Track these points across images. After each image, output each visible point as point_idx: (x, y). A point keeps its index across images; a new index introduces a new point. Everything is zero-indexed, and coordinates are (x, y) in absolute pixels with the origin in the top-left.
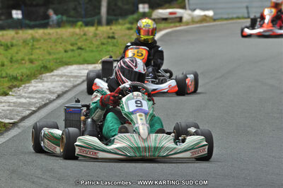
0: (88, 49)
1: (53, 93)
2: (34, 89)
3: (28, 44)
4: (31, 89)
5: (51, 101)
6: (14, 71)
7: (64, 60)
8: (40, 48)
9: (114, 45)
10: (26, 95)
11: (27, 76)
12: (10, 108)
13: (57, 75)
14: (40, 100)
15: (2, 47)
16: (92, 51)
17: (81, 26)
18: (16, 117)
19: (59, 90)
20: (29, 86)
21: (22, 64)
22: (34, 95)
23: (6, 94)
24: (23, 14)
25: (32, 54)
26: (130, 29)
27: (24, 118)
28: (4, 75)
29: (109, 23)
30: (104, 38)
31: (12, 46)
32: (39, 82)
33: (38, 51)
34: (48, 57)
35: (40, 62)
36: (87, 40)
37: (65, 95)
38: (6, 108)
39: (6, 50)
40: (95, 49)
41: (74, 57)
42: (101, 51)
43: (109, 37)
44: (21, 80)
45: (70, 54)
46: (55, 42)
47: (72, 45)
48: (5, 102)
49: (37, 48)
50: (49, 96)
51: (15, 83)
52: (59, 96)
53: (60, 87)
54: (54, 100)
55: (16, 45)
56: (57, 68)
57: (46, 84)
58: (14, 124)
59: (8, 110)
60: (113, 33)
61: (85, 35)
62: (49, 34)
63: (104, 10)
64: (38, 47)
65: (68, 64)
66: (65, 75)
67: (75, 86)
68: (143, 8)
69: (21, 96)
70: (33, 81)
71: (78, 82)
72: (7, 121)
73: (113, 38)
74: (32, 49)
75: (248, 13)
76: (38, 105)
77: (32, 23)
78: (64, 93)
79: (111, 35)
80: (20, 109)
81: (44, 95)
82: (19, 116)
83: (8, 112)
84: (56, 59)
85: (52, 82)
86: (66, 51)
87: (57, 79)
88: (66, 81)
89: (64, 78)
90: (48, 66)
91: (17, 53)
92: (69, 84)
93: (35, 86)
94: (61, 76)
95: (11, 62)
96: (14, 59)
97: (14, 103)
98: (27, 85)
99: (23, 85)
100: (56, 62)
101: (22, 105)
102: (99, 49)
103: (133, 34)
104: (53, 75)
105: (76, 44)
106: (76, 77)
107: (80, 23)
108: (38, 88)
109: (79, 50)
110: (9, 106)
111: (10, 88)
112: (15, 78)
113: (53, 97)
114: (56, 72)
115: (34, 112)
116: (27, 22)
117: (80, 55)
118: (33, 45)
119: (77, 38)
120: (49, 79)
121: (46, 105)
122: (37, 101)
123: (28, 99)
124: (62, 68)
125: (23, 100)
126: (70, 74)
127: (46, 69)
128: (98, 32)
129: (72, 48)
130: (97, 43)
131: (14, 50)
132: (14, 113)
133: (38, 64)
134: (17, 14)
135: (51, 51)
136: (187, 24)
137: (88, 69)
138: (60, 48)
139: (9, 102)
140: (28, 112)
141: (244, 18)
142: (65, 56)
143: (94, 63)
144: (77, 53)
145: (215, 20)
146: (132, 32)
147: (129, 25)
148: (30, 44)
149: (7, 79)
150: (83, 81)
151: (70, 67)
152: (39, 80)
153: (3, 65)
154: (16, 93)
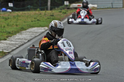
0: (41, 20)
1: (26, 39)
2: (18, 37)
3: (15, 18)
4: (16, 37)
5: (25, 43)
6: (9, 29)
8: (21, 20)
9: (53, 19)
10: (14, 40)
11: (15, 32)
13: (28, 32)
14: (20, 43)
15: (4, 19)
16: (43, 21)
17: (39, 10)
18: (10, 49)
19: (29, 38)
20: (16, 36)
21: (13, 26)
22: (18, 40)
23: (5, 40)
24: (13, 5)
25: (17, 22)
26: (61, 12)
27: (13, 50)
28: (5, 31)
29: (51, 9)
30: (49, 16)
31: (8, 18)
32: (20, 35)
33: (20, 21)
34: (24, 24)
35: (21, 26)
36: (41, 16)
37: (31, 41)
38: (5, 46)
39: (6, 20)
40: (45, 21)
42: (47, 21)
43: (51, 16)
44: (12, 34)
45: (34, 22)
46: (27, 17)
47: (35, 19)
48: (5, 43)
49: (19, 20)
50: (24, 41)
51: (9, 35)
52: (29, 41)
54: (27, 42)
55: (10, 18)
56: (28, 29)
57: (23, 35)
58: (9, 53)
59: (6, 46)
60: (53, 14)
61: (40, 14)
62: (25, 14)
63: (49, 4)
64: (20, 19)
66: (31, 32)
67: (36, 37)
68: (66, 3)
69: (12, 41)
70: (17, 34)
71: (37, 35)
72: (6, 51)
73: (53, 16)
74: (17, 20)
76: (19, 45)
77: (17, 9)
78: (31, 39)
79: (52, 15)
80: (11, 46)
81: (22, 40)
83: (6, 47)
85: (26, 35)
86: (32, 21)
87: (28, 33)
88: (32, 34)
89: (31, 33)
90: (24, 28)
91: (10, 22)
92: (33, 36)
93: (18, 36)
94: (30, 32)
95: (8, 26)
96: (9, 24)
97: (9, 43)
98: (15, 36)
99: (13, 36)
100: (28, 26)
101: (12, 44)
104: (26, 32)
105: (37, 18)
106: (36, 32)
107: (38, 9)
108: (20, 37)
109: (38, 21)
110: (7, 45)
111: (7, 37)
112: (9, 33)
113: (26, 41)
114: (27, 30)
115: (17, 48)
116: (15, 8)
117: (38, 23)
118: (17, 18)
119: (37, 15)
121: (23, 45)
122: (19, 43)
123: (15, 42)
124: (30, 29)
125: (13, 42)
126: (34, 31)
127: (23, 29)
128: (46, 13)
129: (35, 20)
130: (46, 18)
131: (9, 20)
133: (19, 27)
134: (11, 5)
135: (26, 21)
137: (42, 29)
138: (29, 20)
139: (7, 43)
140: (15, 48)
141: (110, 8)
142: (32, 24)
143: (44, 27)
144: (37, 22)
145: (98, 9)
146: (61, 13)
147: (60, 11)
148: (16, 18)
149: (6, 33)
150: (40, 35)
151: (34, 28)
152: (20, 34)
153: (4, 27)
154: (10, 39)
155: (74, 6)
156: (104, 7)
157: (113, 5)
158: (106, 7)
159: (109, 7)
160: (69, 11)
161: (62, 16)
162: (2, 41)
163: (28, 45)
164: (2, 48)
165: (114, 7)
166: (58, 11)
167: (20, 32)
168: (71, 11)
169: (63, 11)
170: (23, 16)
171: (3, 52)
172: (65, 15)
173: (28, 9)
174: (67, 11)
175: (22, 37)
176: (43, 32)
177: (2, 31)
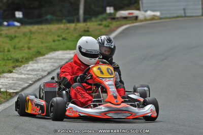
0: (69, 39)
1: (45, 71)
2: (31, 68)
3: (26, 36)
4: (29, 68)
5: (43, 77)
6: (17, 55)
7: (53, 47)
8: (35, 39)
10: (26, 72)
11: (26, 59)
12: (14, 82)
13: (47, 58)
14: (35, 76)
15: (8, 38)
17: (65, 23)
18: (18, 88)
19: (49, 69)
20: (27, 66)
21: (22, 50)
22: (31, 73)
23: (11, 72)
24: (23, 14)
25: (29, 43)
26: (101, 25)
27: (24, 89)
28: (10, 58)
29: (85, 20)
30: (82, 32)
31: (15, 37)
33: (33, 41)
34: (41, 45)
35: (36, 49)
36: (69, 33)
38: (11, 82)
39: (11, 40)
41: (60, 45)
43: (85, 31)
44: (22, 62)
45: (57, 43)
46: (46, 34)
47: (59, 36)
48: (10, 78)
49: (33, 39)
50: (42, 73)
51: (17, 64)
52: (49, 73)
53: (50, 67)
54: (45, 76)
55: (18, 37)
56: (47, 54)
57: (39, 64)
58: (16, 93)
59: (12, 83)
60: (88, 28)
61: (67, 29)
62: (42, 29)
63: (81, 11)
64: (33, 37)
65: (55, 50)
66: (53, 58)
68: (110, 10)
69: (21, 73)
70: (30, 62)
72: (11, 91)
73: (88, 31)
74: (29, 39)
75: (185, 13)
76: (34, 80)
77: (30, 21)
78: (53, 71)
79: (86, 29)
80: (21, 83)
81: (38, 73)
82: (20, 87)
83: (12, 84)
84: (47, 46)
85: (44, 63)
86: (54, 41)
87: (48, 61)
88: (54, 62)
89: (52, 60)
90: (42, 52)
91: (19, 42)
92: (56, 65)
93: (32, 66)
94: (50, 59)
95: (14, 49)
96: (17, 46)
97: (17, 78)
98: (26, 65)
99: (23, 66)
100: (47, 49)
101: (22, 79)
104: (45, 58)
105: (61, 36)
106: (61, 59)
107: (64, 21)
108: (34, 68)
109: (64, 41)
110: (13, 80)
111: (14, 67)
112: (17, 61)
113: (45, 74)
114: (47, 56)
115: (31, 85)
116: (26, 20)
117: (64, 44)
118: (30, 37)
119: (62, 31)
120: (42, 61)
121: (39, 80)
122: (33, 76)
123: (27, 76)
124: (51, 53)
125: (23, 76)
126: (57, 58)
127: (39, 54)
128: (77, 27)
130: (76, 35)
131: (17, 40)
132: (17, 85)
133: (33, 50)
134: (19, 14)
135: (44, 41)
136: (141, 21)
137: (70, 54)
138: (50, 39)
139: (13, 78)
140: (26, 85)
141: (181, 17)
142: (54, 45)
144: (62, 42)
145: (161, 19)
146: (101, 27)
147: (100, 23)
148: (28, 36)
149: (11, 61)
151: (57, 52)
152: (34, 62)
153: (9, 51)
154: (18, 71)
155: (123, 14)
156: (172, 16)
157: (187, 11)
158: (175, 15)
159: (179, 15)
160: (115, 23)
161: (102, 30)
162: (5, 75)
164: (5, 86)
165: (187, 15)
166: (96, 23)
167: (35, 59)
168: (118, 23)
169: (105, 23)
170: (39, 33)
171: (6, 92)
172: (108, 29)
173: (47, 22)
174: (111, 23)
175: (39, 68)
177: (6, 58)
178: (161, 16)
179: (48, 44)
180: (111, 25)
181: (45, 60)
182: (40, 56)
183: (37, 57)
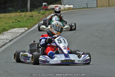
0: (22, 21)
1: (8, 40)
5: (7, 43)
7: (12, 26)
8: (2, 21)
9: (33, 20)
13: (9, 32)
16: (24, 22)
17: (19, 12)
19: (10, 38)
26: (39, 13)
29: (31, 11)
30: (29, 17)
32: (2, 35)
33: (1, 23)
34: (6, 25)
35: (3, 27)
36: (21, 18)
37: (13, 41)
40: (25, 22)
41: (16, 25)
42: (27, 22)
43: (30, 17)
45: (15, 23)
46: (9, 19)
47: (16, 20)
50: (6, 41)
52: (10, 41)
54: (8, 43)
56: (9, 30)
57: (5, 36)
60: (32, 15)
61: (21, 16)
62: (6, 16)
63: (29, 5)
66: (13, 32)
67: (16, 37)
71: (18, 35)
73: (32, 17)
75: (87, 6)
78: (13, 39)
79: (31, 16)
81: (4, 41)
84: (9, 26)
85: (7, 35)
86: (13, 23)
87: (9, 34)
88: (13, 35)
89: (12, 34)
90: (6, 29)
92: (14, 36)
93: (0, 37)
94: (11, 33)
100: (9, 27)
102: (26, 22)
103: (40, 15)
105: (17, 19)
106: (17, 33)
107: (19, 11)
108: (2, 38)
109: (19, 22)
113: (8, 41)
114: (9, 31)
117: (19, 24)
119: (18, 17)
121: (5, 45)
122: (1, 43)
124: (11, 30)
126: (15, 32)
127: (5, 30)
128: (26, 14)
130: (26, 19)
135: (7, 23)
137: (22, 30)
138: (11, 21)
142: (13, 25)
143: (24, 27)
144: (17, 23)
145: (73, 9)
146: (40, 14)
150: (20, 35)
151: (15, 29)
155: (52, 7)
156: (80, 7)
158: (82, 7)
159: (84, 7)
161: (40, 16)
163: (10, 45)
166: (37, 12)
168: (49, 12)
170: (4, 18)
172: (43, 15)
174: (46, 12)
175: (4, 38)
176: (23, 33)
178: (74, 8)
179: (10, 25)
180: (45, 13)
181: (8, 33)
182: (5, 32)
183: (3, 32)
